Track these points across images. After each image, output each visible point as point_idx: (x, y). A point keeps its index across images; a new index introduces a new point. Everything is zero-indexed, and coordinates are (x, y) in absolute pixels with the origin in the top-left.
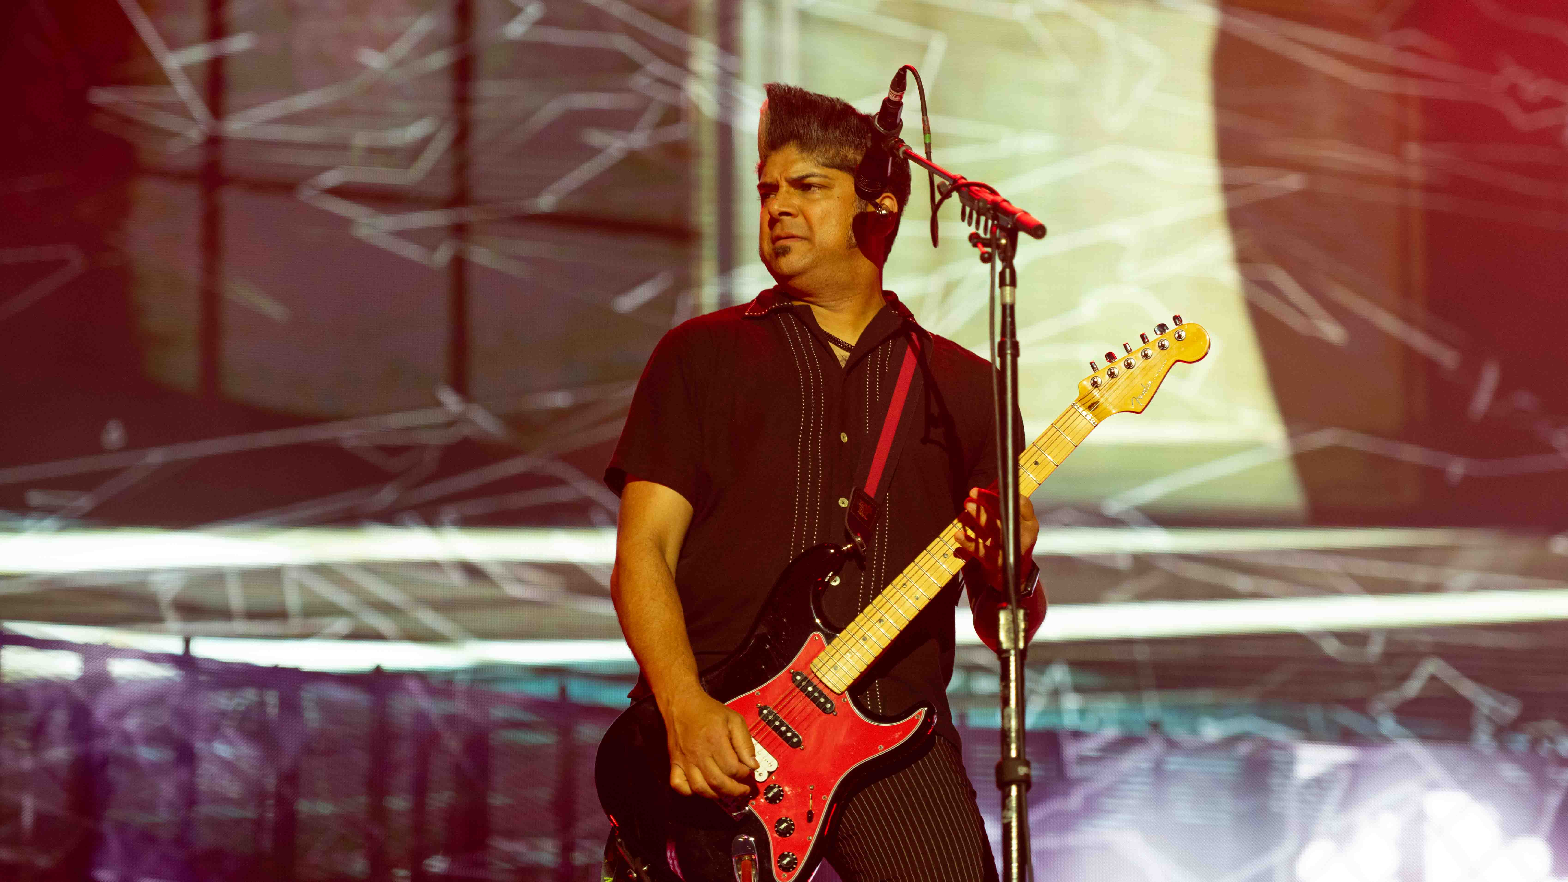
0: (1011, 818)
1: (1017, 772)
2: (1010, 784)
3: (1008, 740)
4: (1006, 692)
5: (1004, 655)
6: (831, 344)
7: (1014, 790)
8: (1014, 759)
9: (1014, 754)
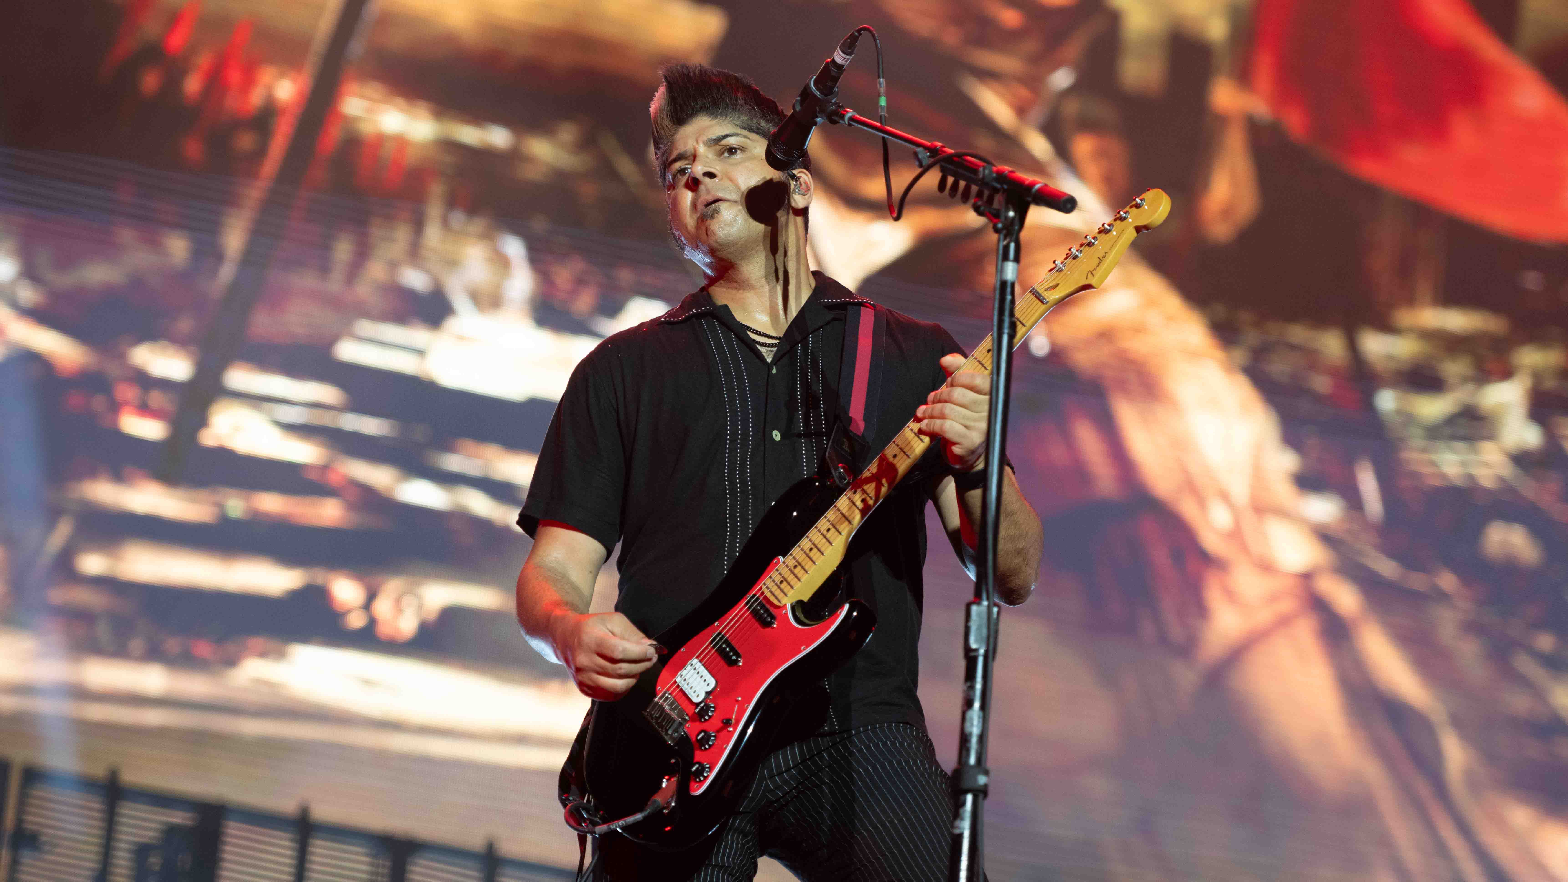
0: (964, 829)
1: (976, 780)
2: (966, 792)
3: (968, 745)
4: (971, 693)
5: (973, 654)
6: (757, 346)
7: (969, 798)
8: (972, 767)
9: (972, 760)
